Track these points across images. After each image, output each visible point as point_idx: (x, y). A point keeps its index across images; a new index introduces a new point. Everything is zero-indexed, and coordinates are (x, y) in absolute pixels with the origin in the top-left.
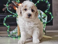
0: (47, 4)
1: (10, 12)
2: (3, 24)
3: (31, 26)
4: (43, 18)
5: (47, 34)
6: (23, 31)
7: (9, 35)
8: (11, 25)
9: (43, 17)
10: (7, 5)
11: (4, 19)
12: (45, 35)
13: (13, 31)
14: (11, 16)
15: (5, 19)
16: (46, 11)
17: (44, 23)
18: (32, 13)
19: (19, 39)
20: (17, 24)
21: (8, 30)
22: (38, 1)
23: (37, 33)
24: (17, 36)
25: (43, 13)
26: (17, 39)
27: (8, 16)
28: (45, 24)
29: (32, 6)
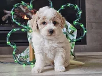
0: (77, 11)
1: (17, 23)
2: (6, 43)
4: (70, 33)
7: (15, 61)
8: (18, 44)
9: (70, 31)
10: (12, 12)
13: (22, 54)
15: (9, 35)
16: (76, 23)
17: (72, 41)
19: (32, 66)
21: (14, 53)
22: (63, 6)
23: (62, 56)
25: (70, 25)
26: (28, 66)
27: (14, 30)
28: (74, 43)
29: (53, 17)
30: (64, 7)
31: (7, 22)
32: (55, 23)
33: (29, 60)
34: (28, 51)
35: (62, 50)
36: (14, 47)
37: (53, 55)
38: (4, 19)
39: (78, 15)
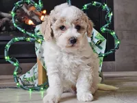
0: (106, 12)
1: (20, 29)
3: (76, 61)
4: (96, 45)
5: (105, 81)
7: (18, 84)
8: (21, 60)
10: (12, 13)
13: (27, 74)
14: (22, 38)
15: (8, 46)
16: (104, 29)
21: (15, 73)
22: (86, 6)
24: (36, 85)
25: (96, 33)
26: (37, 92)
27: (16, 39)
28: (102, 58)
29: (76, 18)
30: (88, 7)
31: (4, 28)
33: (37, 83)
34: (36, 70)
36: (15, 64)
37: (74, 76)
39: (108, 18)
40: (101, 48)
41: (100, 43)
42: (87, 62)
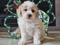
0: (49, 4)
1: (10, 12)
2: (4, 25)
3: (32, 27)
4: (45, 19)
5: (49, 35)
6: (23, 32)
7: (10, 36)
9: (45, 17)
10: (7, 5)
11: (4, 19)
12: (47, 36)
13: (14, 32)
14: (12, 16)
15: (6, 20)
16: (48, 12)
18: (32, 13)
20: (18, 25)
21: (9, 31)
24: (18, 37)
27: (9, 16)
28: (47, 25)
30: (41, 2)
31: (7, 12)
32: (33, 11)
35: (38, 30)
36: (8, 28)
38: (5, 10)
39: (50, 7)
40: (47, 20)
41: (47, 18)
42: (37, 27)
